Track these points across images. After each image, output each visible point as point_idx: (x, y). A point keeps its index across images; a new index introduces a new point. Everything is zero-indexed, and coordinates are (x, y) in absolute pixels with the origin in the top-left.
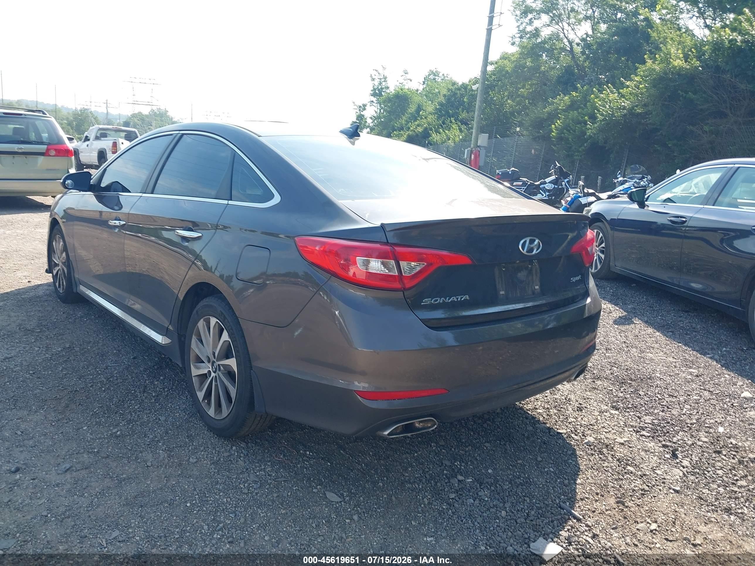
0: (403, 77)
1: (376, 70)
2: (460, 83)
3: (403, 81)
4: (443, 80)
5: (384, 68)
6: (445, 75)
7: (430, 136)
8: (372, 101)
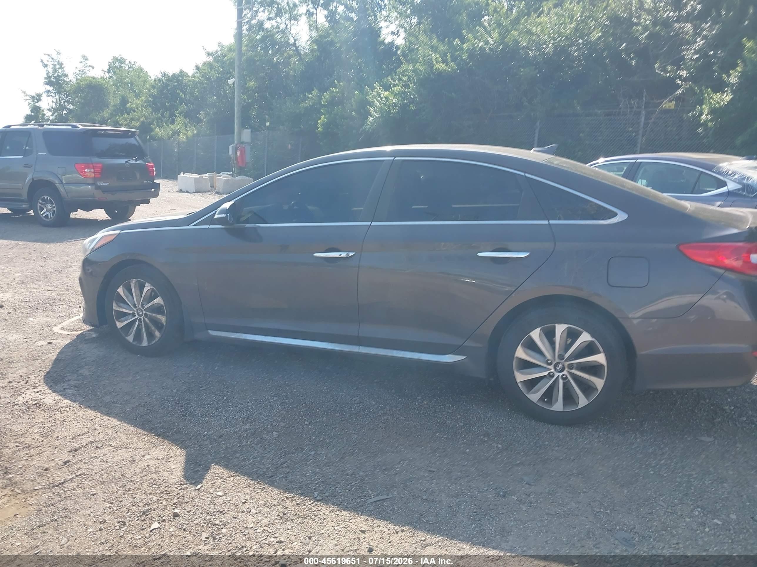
0: (83, 64)
1: (49, 55)
2: (171, 74)
3: (83, 68)
4: (130, 68)
5: (59, 53)
6: (133, 63)
7: (152, 130)
8: (49, 91)
